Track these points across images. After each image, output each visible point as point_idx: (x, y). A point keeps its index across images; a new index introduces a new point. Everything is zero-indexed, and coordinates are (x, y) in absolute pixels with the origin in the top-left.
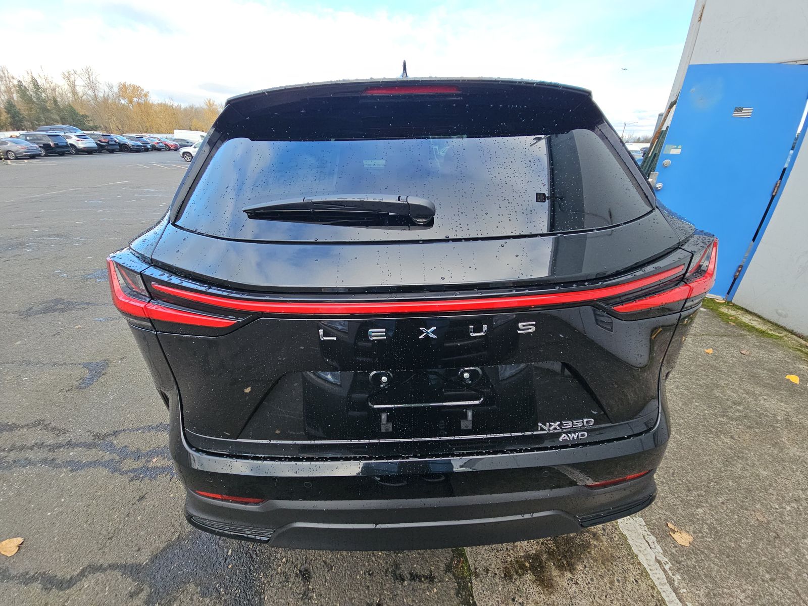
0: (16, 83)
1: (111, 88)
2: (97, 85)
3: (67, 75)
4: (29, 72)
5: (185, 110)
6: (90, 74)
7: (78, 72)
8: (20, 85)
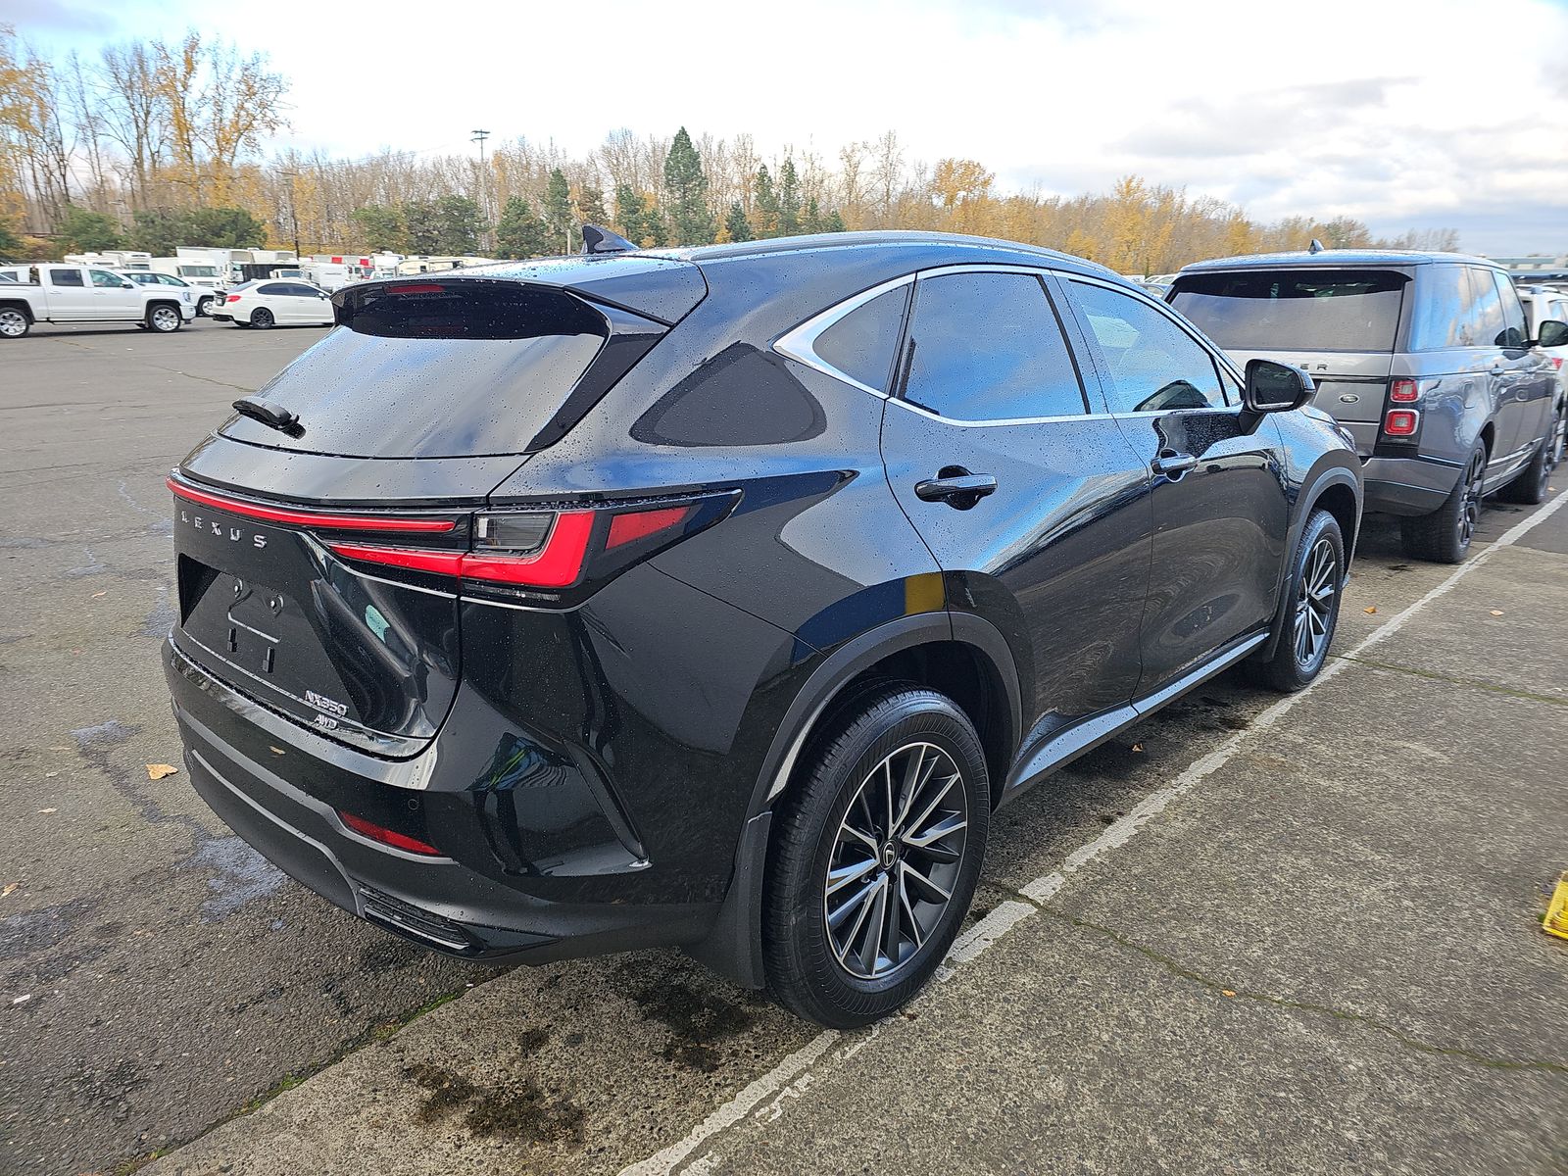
0: (757, 169)
1: (921, 173)
2: (897, 169)
3: (849, 151)
4: (789, 148)
5: (1068, 205)
6: (891, 146)
7: (871, 145)
8: (763, 175)
